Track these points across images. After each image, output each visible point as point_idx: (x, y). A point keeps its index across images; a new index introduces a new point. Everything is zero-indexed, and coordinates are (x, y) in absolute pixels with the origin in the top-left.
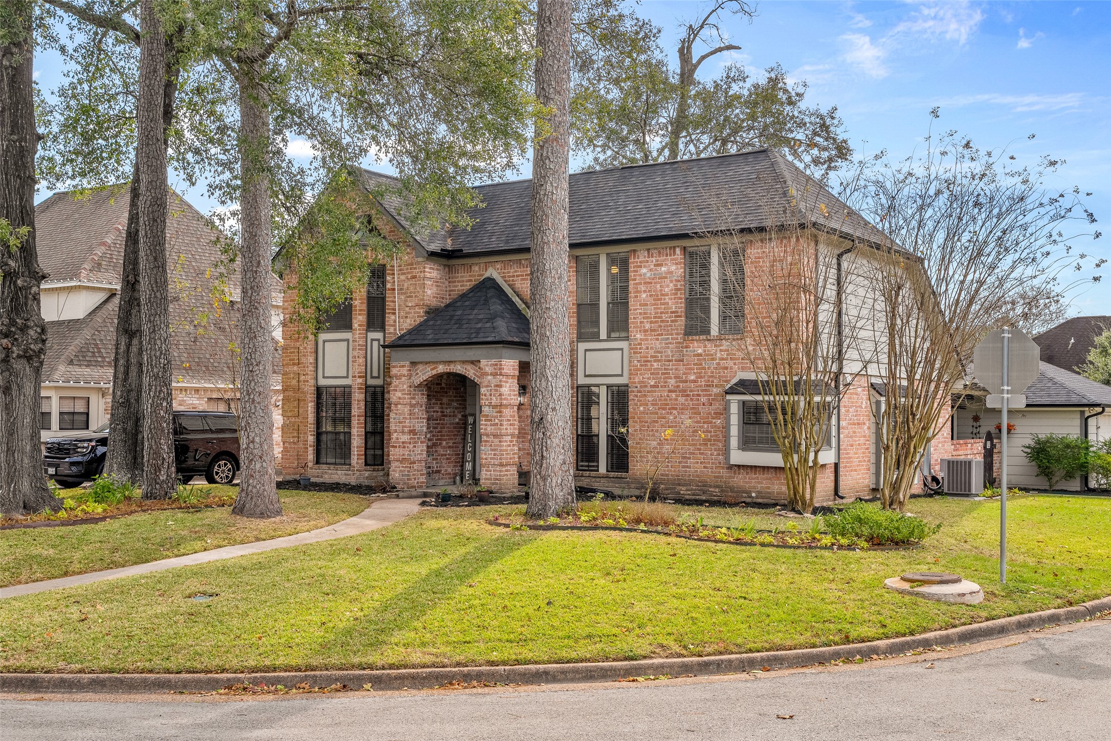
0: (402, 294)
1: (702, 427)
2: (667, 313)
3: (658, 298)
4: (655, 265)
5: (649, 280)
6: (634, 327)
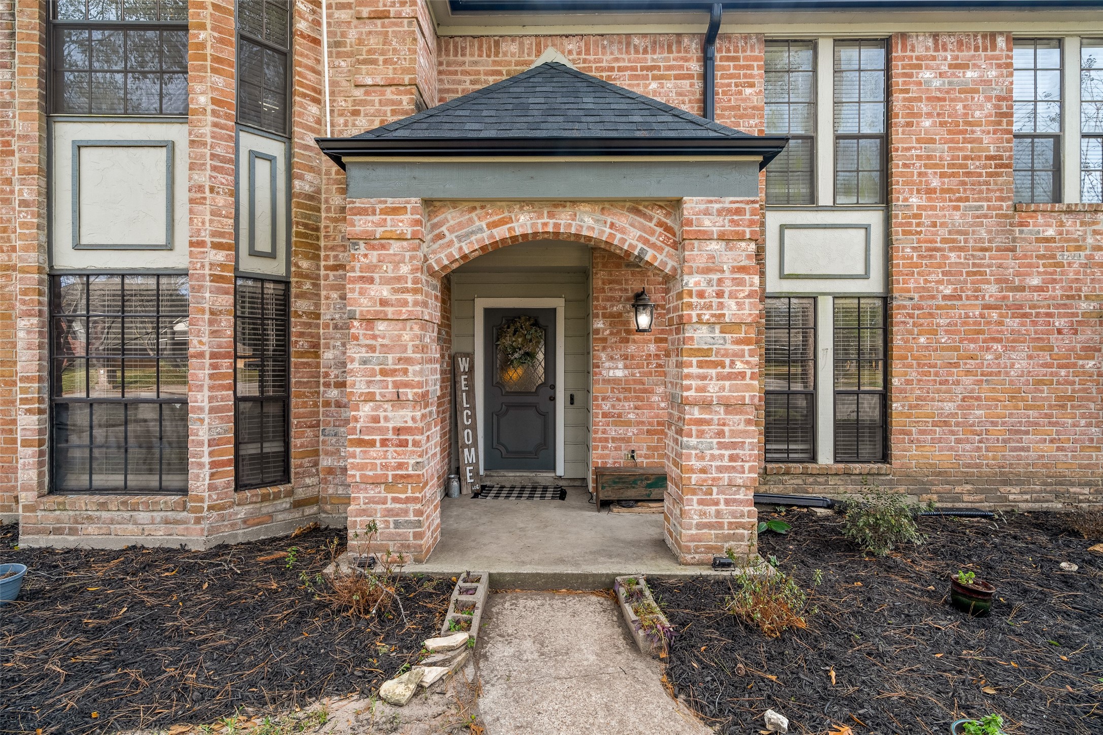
2: (979, 158)
3: (957, 129)
5: (939, 95)
6: (906, 183)
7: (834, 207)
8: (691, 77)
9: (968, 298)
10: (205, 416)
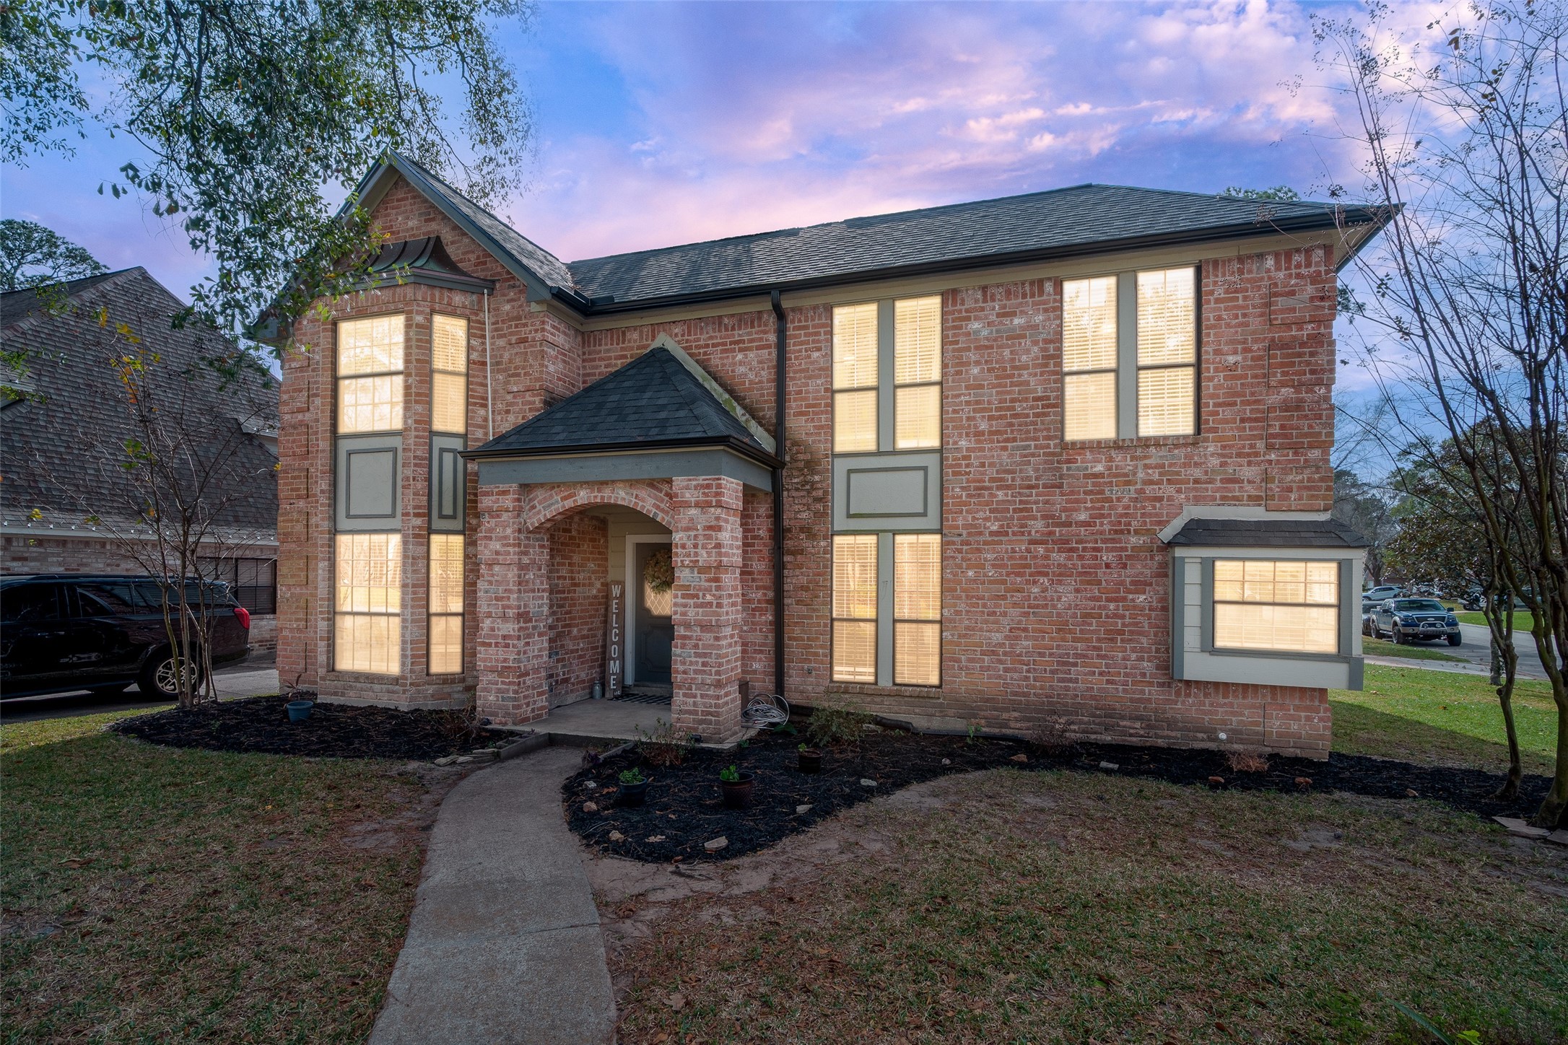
0: (499, 371)
1: (1105, 608)
2: (1026, 400)
3: (1004, 374)
4: (998, 315)
5: (986, 343)
7: (894, 452)
8: (769, 346)
9: (1014, 534)
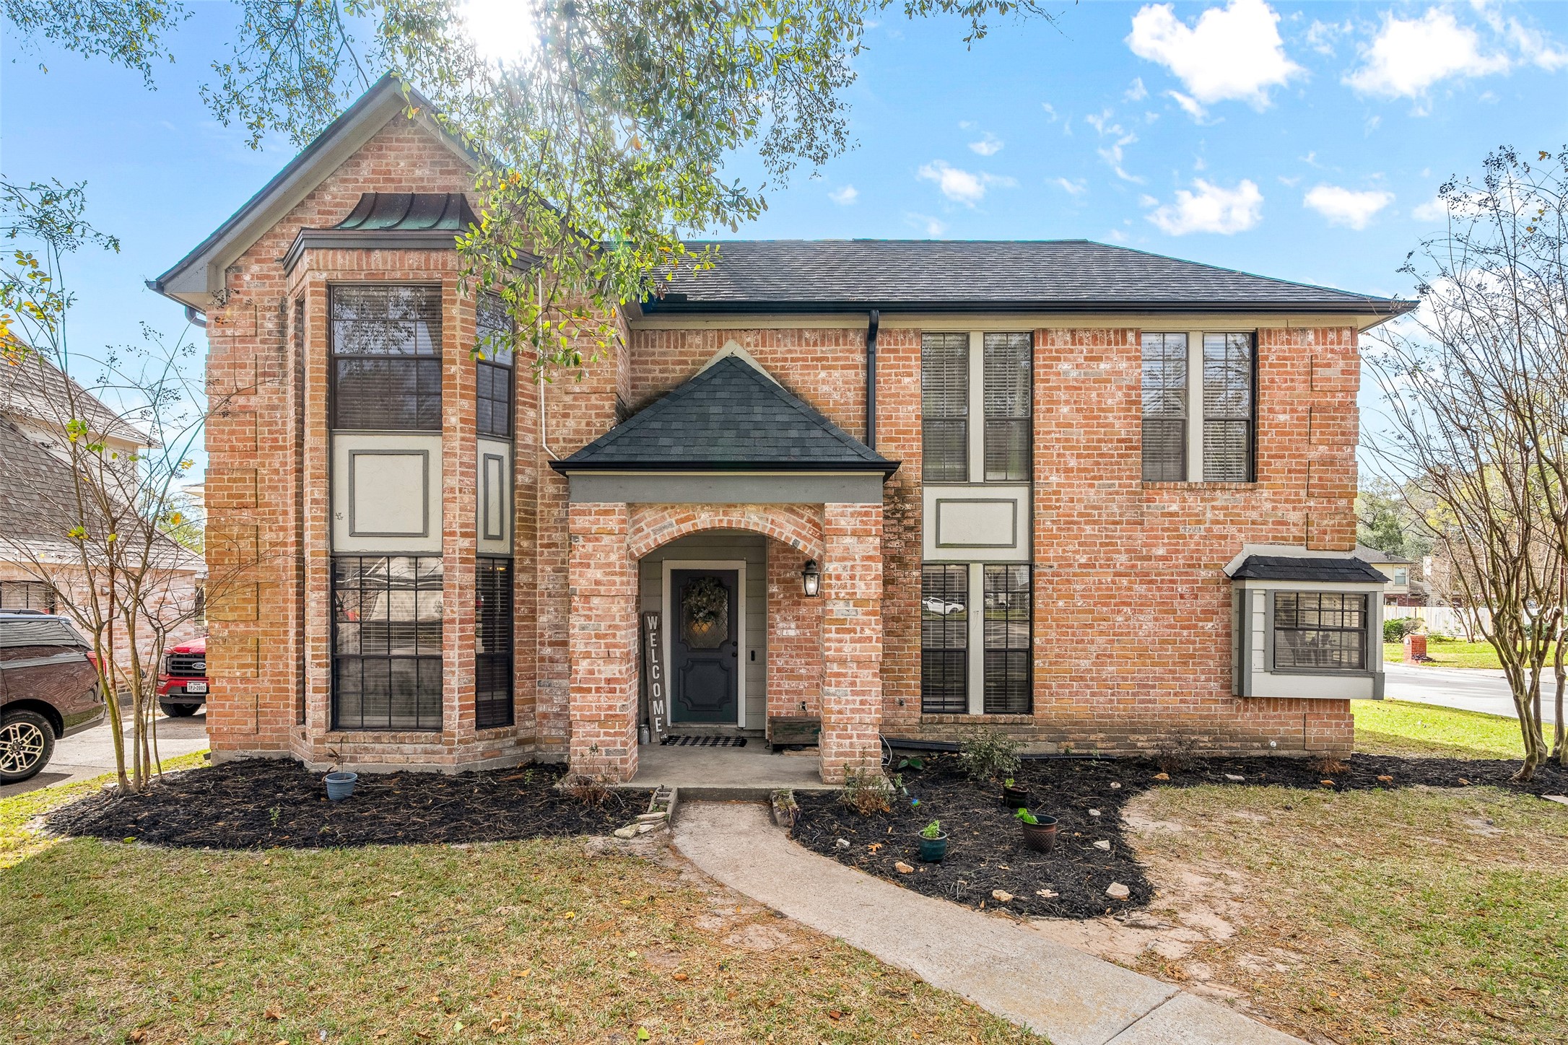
0: (553, 366)
1: (1180, 634)
2: (1111, 441)
3: (1091, 415)
5: (1076, 384)
6: (1045, 463)
7: (986, 484)
8: (856, 367)
9: (1101, 567)
10: (456, 669)
